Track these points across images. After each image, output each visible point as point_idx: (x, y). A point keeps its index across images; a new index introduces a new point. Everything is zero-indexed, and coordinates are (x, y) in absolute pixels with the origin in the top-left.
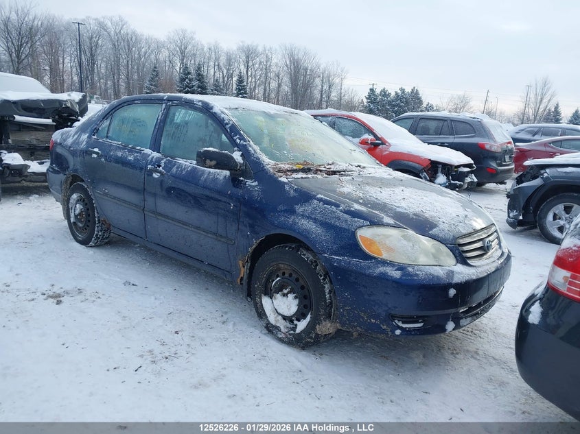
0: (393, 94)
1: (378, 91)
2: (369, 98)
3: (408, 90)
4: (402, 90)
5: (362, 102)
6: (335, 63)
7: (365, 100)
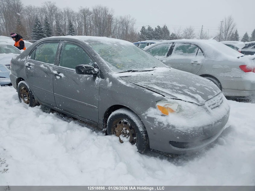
0: (154, 29)
1: (146, 28)
2: (142, 31)
3: (162, 27)
4: (159, 27)
5: (139, 34)
6: (128, 16)
7: (140, 33)
